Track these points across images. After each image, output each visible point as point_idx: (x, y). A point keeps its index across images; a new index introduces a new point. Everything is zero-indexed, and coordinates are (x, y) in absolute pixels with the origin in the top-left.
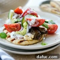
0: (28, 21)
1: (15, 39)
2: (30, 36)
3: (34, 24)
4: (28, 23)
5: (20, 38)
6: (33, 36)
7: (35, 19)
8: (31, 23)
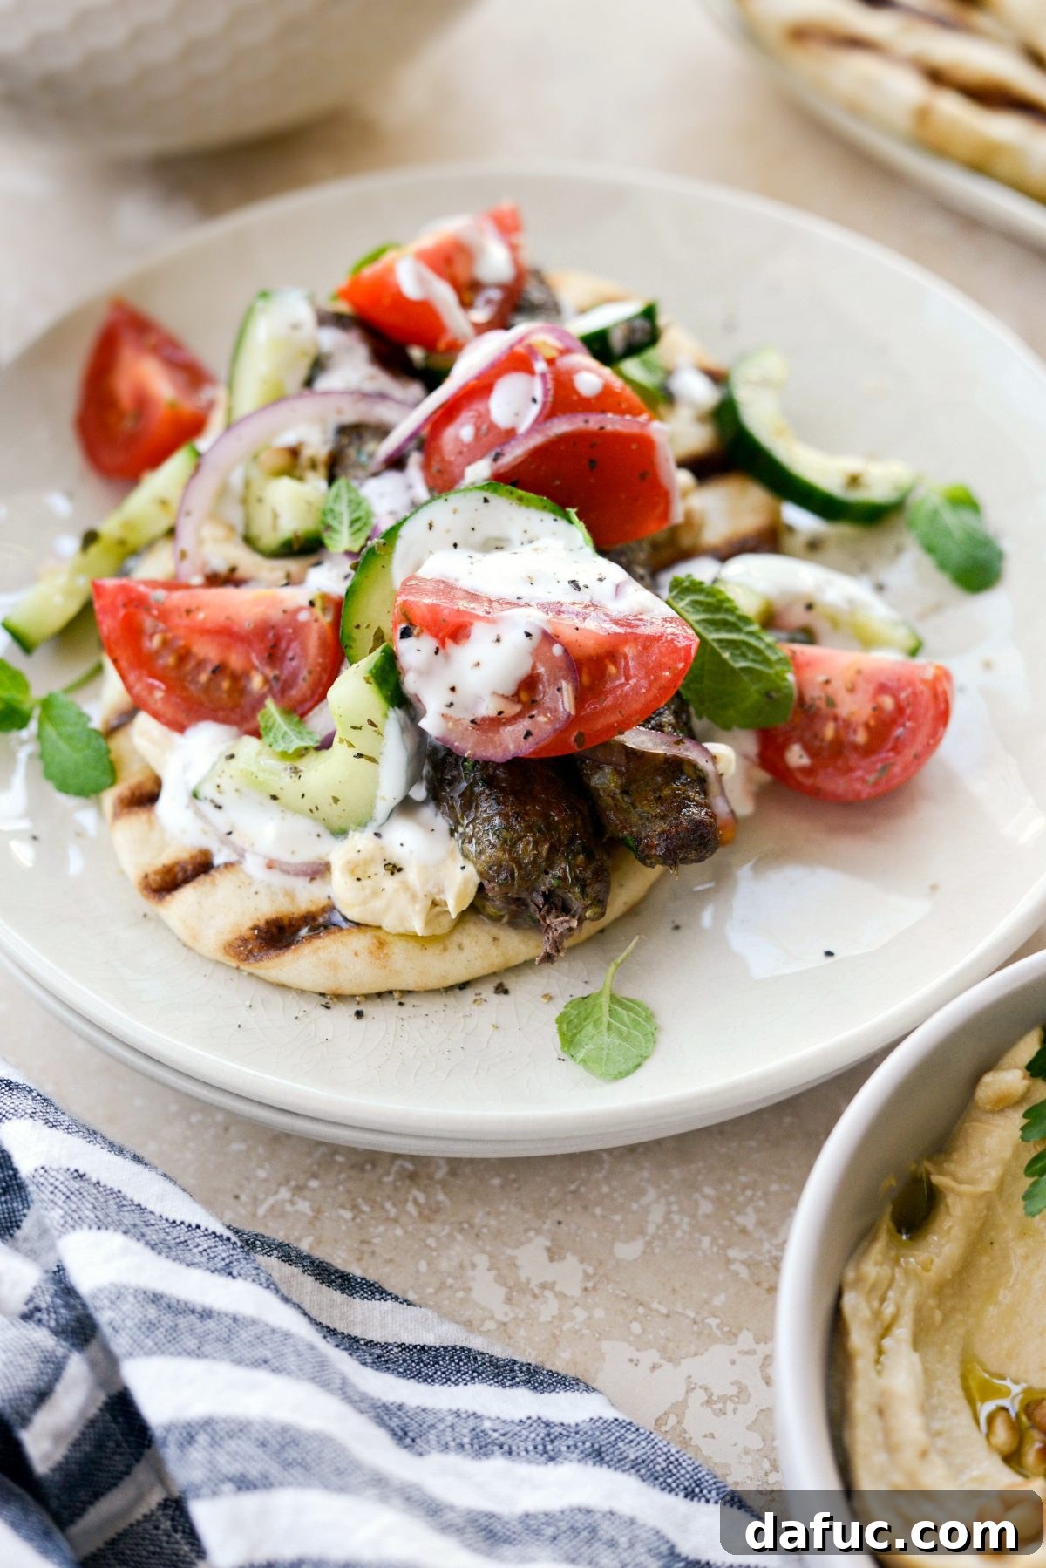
0: (414, 653)
1: (202, 866)
2: (412, 875)
3: (488, 708)
4: (411, 684)
5: (271, 865)
6: (459, 876)
7: (528, 635)
8: (453, 689)
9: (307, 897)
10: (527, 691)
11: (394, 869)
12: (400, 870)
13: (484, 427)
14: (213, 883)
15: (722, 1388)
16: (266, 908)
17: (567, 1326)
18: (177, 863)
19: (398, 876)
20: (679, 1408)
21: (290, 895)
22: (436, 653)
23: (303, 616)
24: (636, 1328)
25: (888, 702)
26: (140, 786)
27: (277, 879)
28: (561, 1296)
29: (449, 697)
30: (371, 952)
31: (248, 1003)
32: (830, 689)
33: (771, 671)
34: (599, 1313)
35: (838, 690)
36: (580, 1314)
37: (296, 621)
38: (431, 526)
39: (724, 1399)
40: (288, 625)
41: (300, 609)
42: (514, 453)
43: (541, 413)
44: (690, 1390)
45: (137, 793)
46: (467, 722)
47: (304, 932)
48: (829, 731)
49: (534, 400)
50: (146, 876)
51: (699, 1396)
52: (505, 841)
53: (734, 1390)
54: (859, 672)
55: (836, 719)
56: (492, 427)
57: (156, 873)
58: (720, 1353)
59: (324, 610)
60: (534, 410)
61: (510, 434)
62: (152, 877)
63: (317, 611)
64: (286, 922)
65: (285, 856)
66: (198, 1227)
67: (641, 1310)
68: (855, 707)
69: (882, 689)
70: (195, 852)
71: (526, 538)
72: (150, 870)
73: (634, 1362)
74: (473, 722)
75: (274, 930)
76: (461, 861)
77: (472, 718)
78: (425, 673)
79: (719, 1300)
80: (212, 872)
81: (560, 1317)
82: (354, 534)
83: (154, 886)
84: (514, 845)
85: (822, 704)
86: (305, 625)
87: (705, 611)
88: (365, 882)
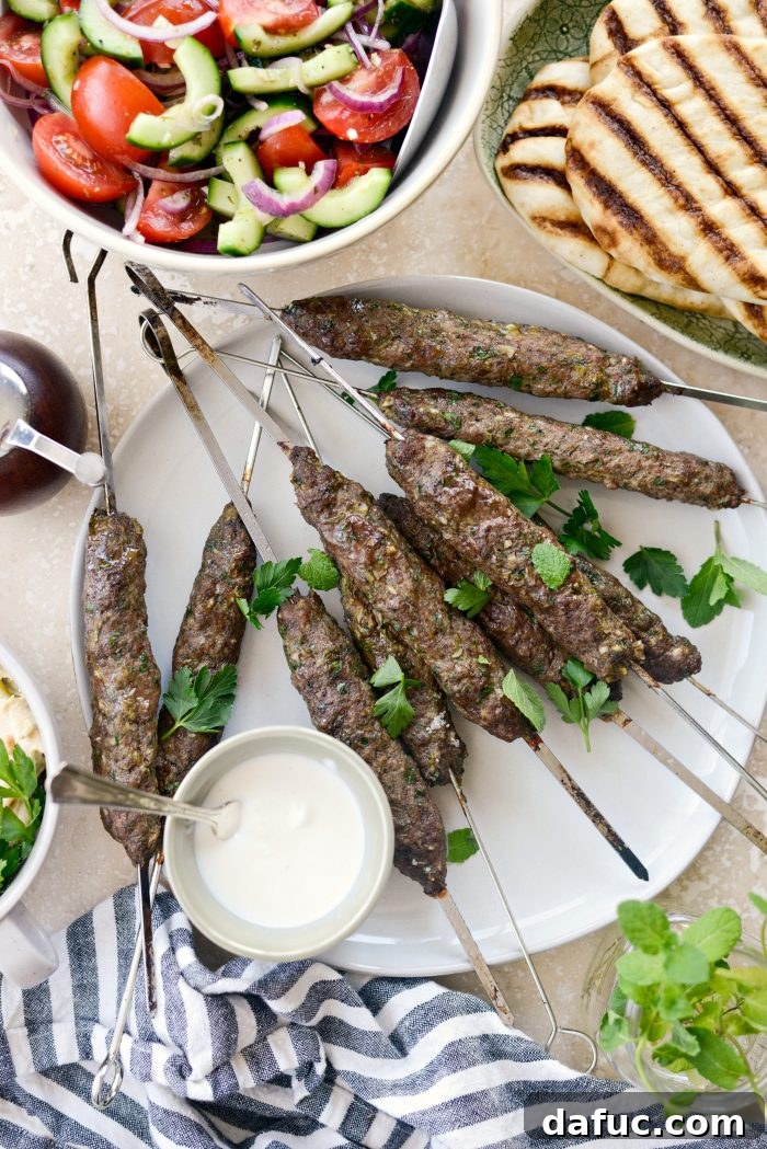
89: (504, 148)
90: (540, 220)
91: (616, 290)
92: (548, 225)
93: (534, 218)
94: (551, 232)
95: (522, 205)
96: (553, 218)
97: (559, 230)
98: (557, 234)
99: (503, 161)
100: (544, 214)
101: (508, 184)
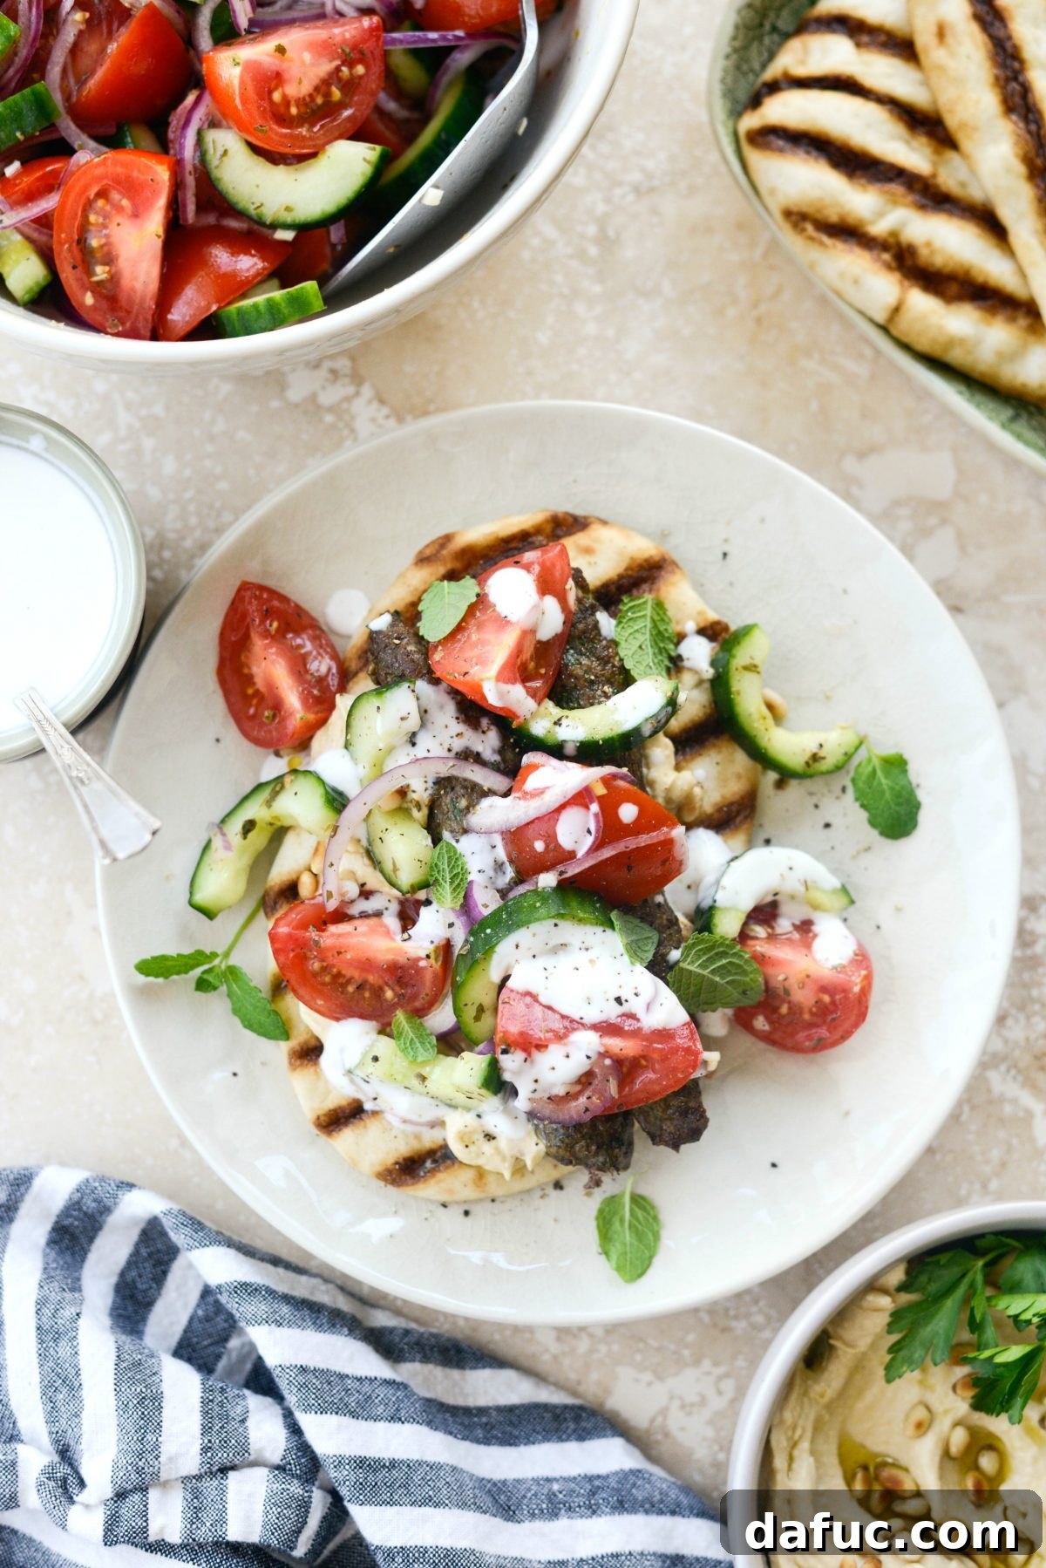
0: (511, 1062)
1: (357, 1112)
2: (502, 1142)
3: (559, 1090)
4: (507, 1077)
5: (405, 1121)
6: (535, 1149)
7: (588, 1057)
8: (536, 1081)
9: (430, 1139)
10: (586, 1079)
11: (489, 1137)
12: (494, 1138)
13: (552, 846)
14: (365, 1127)
15: (692, 1397)
16: (402, 1148)
17: (596, 1356)
18: (340, 1107)
19: (493, 1142)
20: (664, 1412)
21: (417, 1137)
22: (525, 1061)
23: (422, 964)
24: (638, 1357)
25: (826, 998)
26: (306, 1043)
27: (409, 1128)
28: (591, 1336)
29: (534, 1086)
30: (475, 1183)
31: (394, 1209)
32: (786, 983)
33: (747, 979)
34: (615, 1347)
35: (793, 984)
36: (603, 1349)
37: (417, 965)
38: (517, 946)
39: (692, 1405)
40: (412, 967)
41: (420, 959)
42: (573, 870)
43: (594, 843)
44: (672, 1398)
45: (305, 1047)
46: (545, 1099)
47: (429, 1164)
48: (784, 1010)
49: (589, 832)
50: (318, 1118)
51: (676, 1404)
52: (567, 1145)
53: (696, 1399)
54: (808, 976)
55: (789, 1002)
56: (558, 846)
57: (325, 1115)
58: (690, 1373)
59: (436, 960)
60: (589, 840)
61: (571, 855)
62: (322, 1118)
63: (432, 960)
64: (416, 1158)
65: (414, 1118)
66: (376, 1378)
67: (641, 1345)
68: (804, 997)
69: (824, 989)
70: (350, 1100)
71: (583, 946)
72: (321, 1112)
73: (637, 1380)
74: (549, 1098)
75: (409, 1163)
76: (535, 1139)
77: (547, 1096)
78: (518, 1073)
79: (690, 1338)
80: (363, 1116)
81: (592, 1351)
82: (454, 890)
83: (324, 1124)
84: (572, 1147)
85: (782, 993)
86: (424, 968)
87: (704, 954)
88: (472, 1148)
89: (755, 102)
90: (798, 218)
91: (906, 347)
92: (809, 228)
93: (788, 214)
94: (811, 239)
95: (772, 192)
96: (819, 216)
97: (825, 239)
98: (822, 244)
99: (751, 121)
100: (805, 209)
101: (755, 157)
